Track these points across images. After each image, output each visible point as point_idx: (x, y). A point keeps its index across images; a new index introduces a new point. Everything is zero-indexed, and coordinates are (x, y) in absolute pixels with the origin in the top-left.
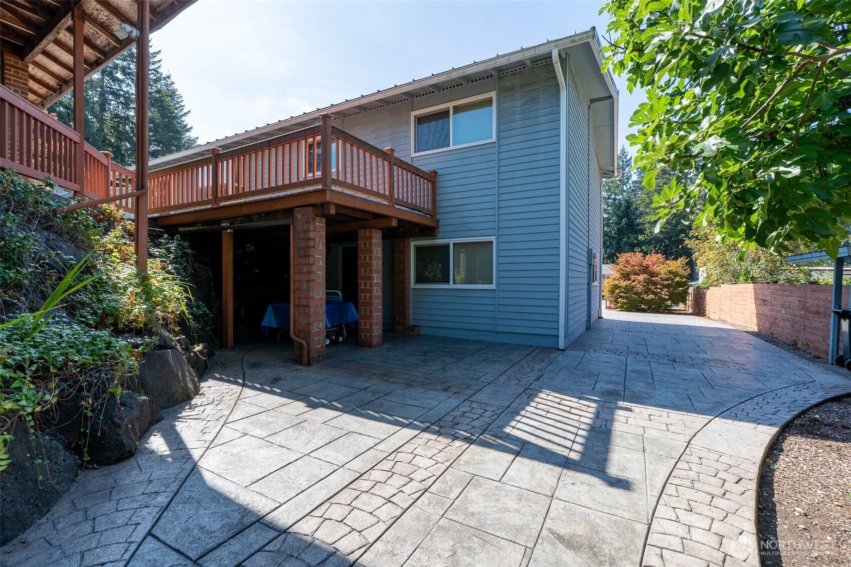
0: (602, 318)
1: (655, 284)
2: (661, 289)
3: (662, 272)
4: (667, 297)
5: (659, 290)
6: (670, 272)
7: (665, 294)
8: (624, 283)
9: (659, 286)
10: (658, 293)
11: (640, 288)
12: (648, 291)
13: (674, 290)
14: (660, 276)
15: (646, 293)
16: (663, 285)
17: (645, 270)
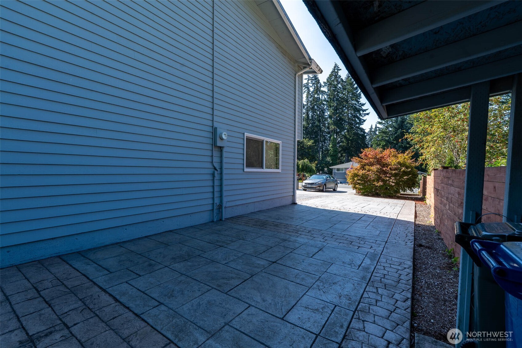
0: (296, 204)
1: (385, 173)
2: (390, 177)
3: (393, 164)
4: (393, 184)
5: (388, 179)
6: (399, 163)
7: (392, 182)
8: (361, 172)
9: (388, 175)
10: (387, 180)
11: (372, 176)
12: (379, 179)
13: (400, 178)
14: (389, 167)
15: (378, 181)
16: (391, 174)
17: (379, 161)
